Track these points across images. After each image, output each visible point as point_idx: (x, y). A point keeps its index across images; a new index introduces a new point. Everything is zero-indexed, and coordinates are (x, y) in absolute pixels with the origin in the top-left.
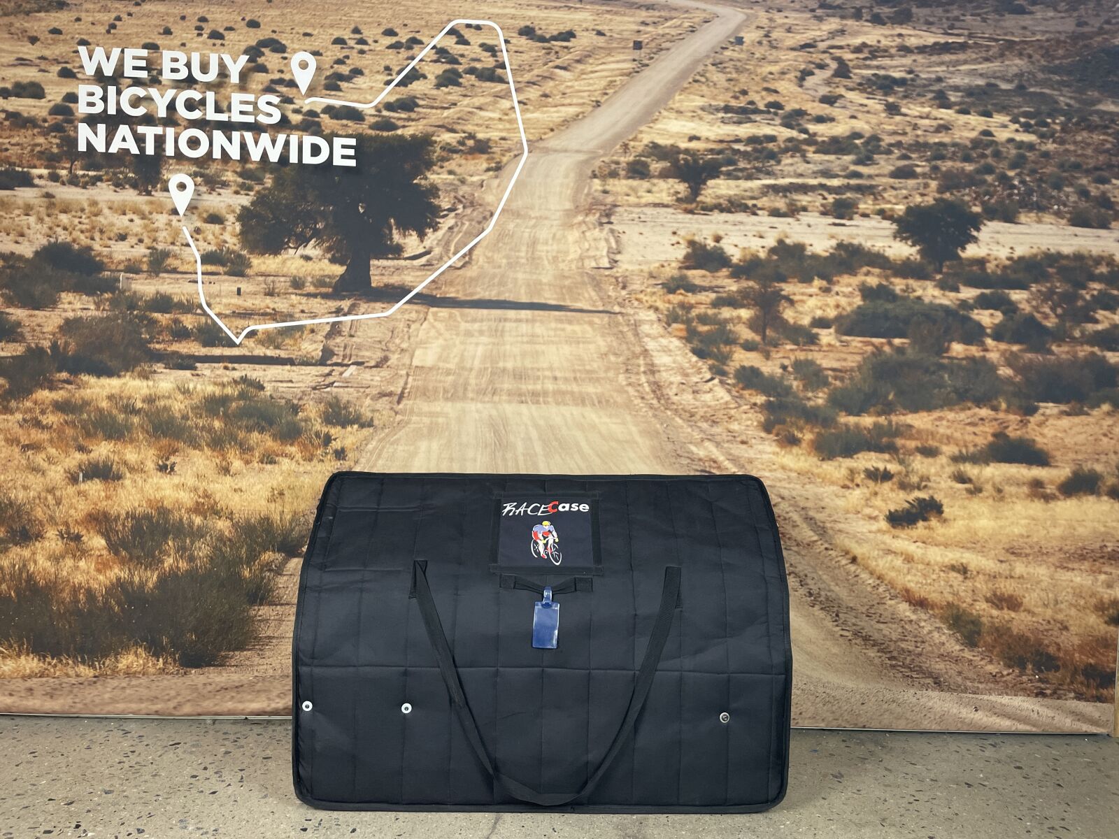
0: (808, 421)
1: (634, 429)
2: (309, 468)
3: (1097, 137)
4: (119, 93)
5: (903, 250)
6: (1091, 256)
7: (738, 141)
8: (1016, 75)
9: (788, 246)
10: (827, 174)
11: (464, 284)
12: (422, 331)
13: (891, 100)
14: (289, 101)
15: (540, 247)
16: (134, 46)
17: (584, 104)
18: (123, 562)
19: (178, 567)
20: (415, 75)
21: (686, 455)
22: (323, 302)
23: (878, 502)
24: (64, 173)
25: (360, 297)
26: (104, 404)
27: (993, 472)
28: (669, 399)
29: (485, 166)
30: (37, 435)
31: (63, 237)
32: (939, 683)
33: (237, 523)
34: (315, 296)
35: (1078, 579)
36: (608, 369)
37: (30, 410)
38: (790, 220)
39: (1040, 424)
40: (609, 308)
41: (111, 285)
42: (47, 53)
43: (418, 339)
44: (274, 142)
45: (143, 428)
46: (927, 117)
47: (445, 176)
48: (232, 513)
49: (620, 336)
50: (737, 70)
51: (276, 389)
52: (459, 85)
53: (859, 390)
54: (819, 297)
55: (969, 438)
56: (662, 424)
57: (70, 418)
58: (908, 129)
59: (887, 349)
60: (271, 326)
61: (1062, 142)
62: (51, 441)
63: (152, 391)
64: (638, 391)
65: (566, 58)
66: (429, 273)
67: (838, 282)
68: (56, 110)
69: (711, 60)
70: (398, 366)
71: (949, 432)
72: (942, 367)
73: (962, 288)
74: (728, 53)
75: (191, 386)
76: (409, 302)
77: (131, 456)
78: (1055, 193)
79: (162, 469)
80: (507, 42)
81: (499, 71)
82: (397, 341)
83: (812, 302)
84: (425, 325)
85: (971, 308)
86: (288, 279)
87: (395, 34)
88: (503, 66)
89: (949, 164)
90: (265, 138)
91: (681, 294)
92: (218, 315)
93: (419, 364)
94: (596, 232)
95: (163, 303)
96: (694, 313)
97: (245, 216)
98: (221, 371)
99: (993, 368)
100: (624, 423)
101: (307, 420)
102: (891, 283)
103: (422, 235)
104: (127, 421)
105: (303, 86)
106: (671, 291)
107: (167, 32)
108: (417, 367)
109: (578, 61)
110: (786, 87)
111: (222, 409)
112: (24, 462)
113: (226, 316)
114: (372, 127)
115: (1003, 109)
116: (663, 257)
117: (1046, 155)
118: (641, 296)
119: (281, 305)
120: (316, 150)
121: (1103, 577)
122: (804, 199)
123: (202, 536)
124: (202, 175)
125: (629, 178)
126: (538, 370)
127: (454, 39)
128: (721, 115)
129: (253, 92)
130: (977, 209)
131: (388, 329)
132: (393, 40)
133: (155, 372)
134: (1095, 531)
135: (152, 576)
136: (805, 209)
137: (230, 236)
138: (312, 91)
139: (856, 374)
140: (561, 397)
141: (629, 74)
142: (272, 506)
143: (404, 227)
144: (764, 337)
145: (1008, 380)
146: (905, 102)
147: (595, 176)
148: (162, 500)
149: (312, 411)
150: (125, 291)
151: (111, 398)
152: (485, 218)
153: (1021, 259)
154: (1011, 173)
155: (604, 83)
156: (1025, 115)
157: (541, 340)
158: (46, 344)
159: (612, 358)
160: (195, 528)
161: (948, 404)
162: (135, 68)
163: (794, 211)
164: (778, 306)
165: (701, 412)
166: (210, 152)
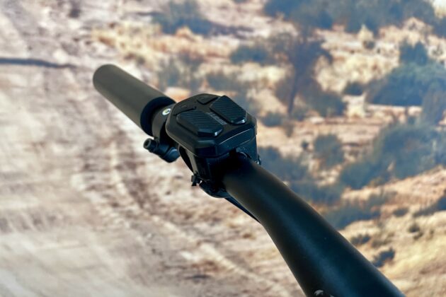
1: (101, 250)
21: (176, 264)
28: (157, 200)
36: (49, 168)
49: (71, 109)
54: (360, 55)
55: (430, 196)
56: (145, 235)
59: (402, 119)
64: (107, 196)
67: (384, 35)
71: (420, 193)
72: (436, 134)
83: (352, 61)
91: (185, 36)
96: (203, 71)
100: (84, 245)
102: (428, 42)
106: (169, 29)
118: (112, 34)
144: (291, 107)
159: (57, 149)
161: (427, 169)
164: (314, 64)
165: (201, 211)
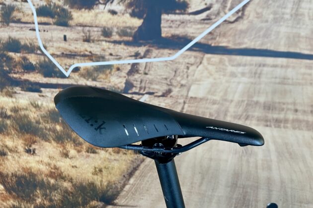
2: (117, 157)
11: (235, 35)
12: (198, 72)
18: (14, 198)
19: (44, 203)
22: (125, 47)
25: (153, 45)
33: (75, 184)
34: (119, 43)
43: (194, 78)
45: (13, 127)
48: (71, 179)
60: (89, 64)
63: (16, 105)
66: (207, 26)
70: (178, 96)
75: (40, 103)
76: (190, 49)
77: (9, 143)
79: (28, 151)
82: (179, 79)
84: (201, 67)
86: (100, 29)
92: (53, 55)
93: (193, 96)
95: (14, 45)
104: (3, 122)
108: (191, 98)
111: (60, 118)
113: (58, 56)
119: (95, 49)
123: (56, 190)
126: (284, 104)
131: (172, 70)
133: (15, 93)
135: (31, 206)
140: (297, 124)
142: (95, 177)
148: (30, 168)
157: (290, 81)
160: (51, 185)
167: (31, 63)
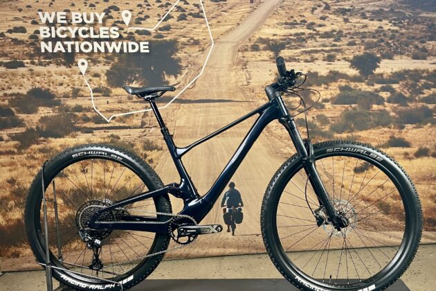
0: (323, 137)
3: (420, 26)
4: (56, 29)
5: (353, 72)
6: (420, 70)
7: (291, 35)
8: (390, 6)
9: (311, 73)
10: (324, 45)
11: (193, 94)
12: (178, 113)
13: (345, 17)
14: (122, 29)
15: (221, 79)
16: (60, 11)
17: (233, 25)
18: (70, 208)
20: (169, 17)
21: (280, 152)
22: (140, 104)
23: (350, 165)
24: (36, 61)
26: (59, 149)
27: (390, 151)
29: (198, 49)
30: (33, 162)
31: (38, 85)
32: (376, 228)
33: (113, 190)
34: (137, 102)
35: (423, 188)
37: (30, 153)
38: (312, 63)
39: (406, 132)
40: (248, 100)
41: (58, 103)
42: (26, 15)
43: (177, 116)
44: (117, 45)
46: (359, 23)
47: (183, 54)
48: (111, 186)
50: (289, 9)
51: (124, 139)
52: (186, 20)
53: (341, 124)
54: (324, 91)
55: (381, 139)
56: (270, 141)
57: (46, 154)
58: (352, 28)
59: (350, 108)
60: (121, 115)
61: (408, 29)
62: (39, 164)
63: (77, 142)
65: (225, 8)
66: (180, 91)
67: (331, 85)
68: (31, 37)
69: (278, 6)
70: (170, 126)
71: (374, 137)
72: (370, 114)
73: (375, 85)
74: (285, 3)
75: (92, 139)
76: (173, 102)
78: (406, 48)
79: (84, 171)
80: (203, 3)
81: (201, 14)
82: (169, 117)
83: (322, 93)
84: (180, 110)
85: (379, 92)
86: (126, 97)
87: (161, 2)
88: (202, 12)
89: (368, 39)
90: (114, 44)
92: (100, 112)
93: (178, 125)
94: (241, 72)
95: (79, 109)
97: (108, 73)
98: (103, 133)
99: (388, 113)
101: (137, 149)
102: (350, 84)
103: (176, 77)
105: (127, 24)
107: (73, 5)
109: (230, 9)
110: (307, 14)
112: (29, 173)
113: (104, 112)
114: (154, 37)
115: (386, 18)
116: (267, 80)
117: (402, 34)
118: (259, 95)
119: (124, 106)
120: (133, 47)
121: (432, 186)
122: (316, 55)
124: (90, 59)
125: (251, 51)
127: (183, 3)
128: (284, 26)
129: (107, 26)
130: (379, 55)
131: (165, 113)
132: (160, 4)
133: (77, 135)
134: (428, 169)
136: (317, 59)
137: (103, 82)
138: (130, 25)
139: (339, 119)
140: (232, 134)
141: (249, 12)
142: (126, 182)
143: (169, 74)
144: (305, 107)
145: (394, 116)
146: (350, 18)
147: (239, 51)
148: (83, 183)
149: (139, 146)
150: (63, 105)
151: (61, 146)
152: (199, 69)
153: (396, 72)
154: (390, 42)
155: (240, 16)
156: (394, 20)
158: (34, 127)
160: (97, 193)
161: (373, 127)
162: (62, 19)
163: (313, 60)
164: (309, 95)
166: (93, 50)
167: (88, 118)
